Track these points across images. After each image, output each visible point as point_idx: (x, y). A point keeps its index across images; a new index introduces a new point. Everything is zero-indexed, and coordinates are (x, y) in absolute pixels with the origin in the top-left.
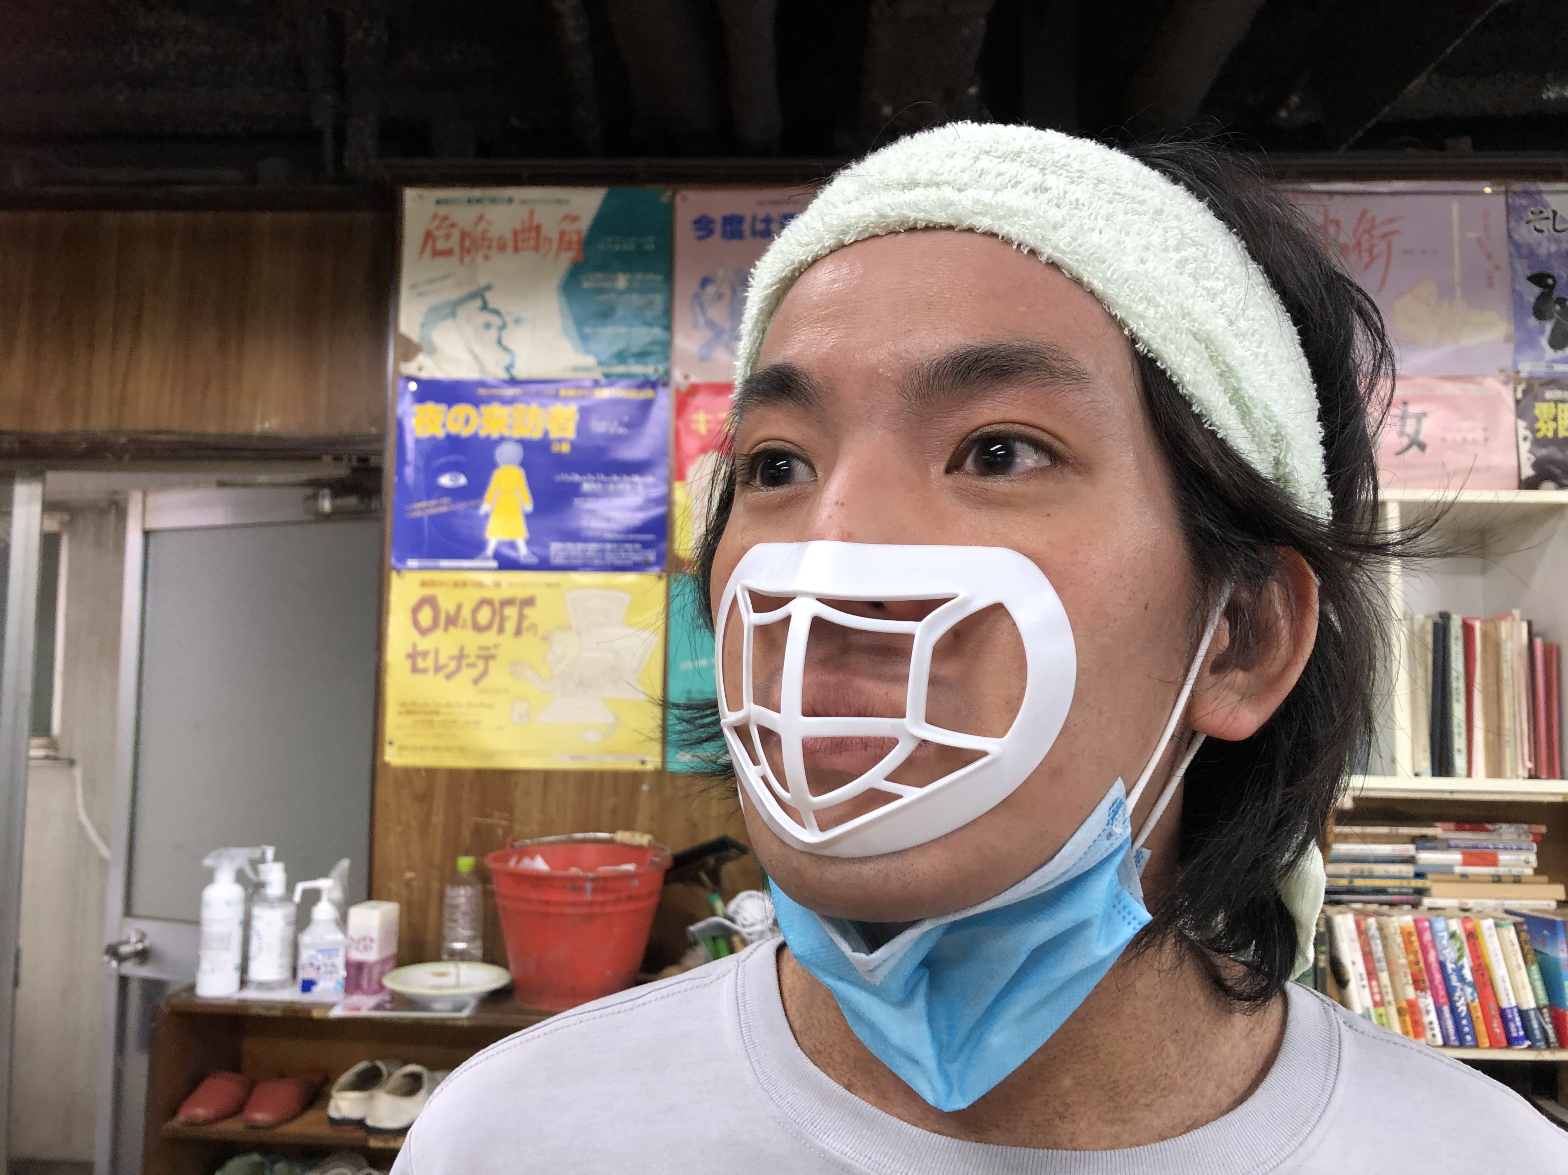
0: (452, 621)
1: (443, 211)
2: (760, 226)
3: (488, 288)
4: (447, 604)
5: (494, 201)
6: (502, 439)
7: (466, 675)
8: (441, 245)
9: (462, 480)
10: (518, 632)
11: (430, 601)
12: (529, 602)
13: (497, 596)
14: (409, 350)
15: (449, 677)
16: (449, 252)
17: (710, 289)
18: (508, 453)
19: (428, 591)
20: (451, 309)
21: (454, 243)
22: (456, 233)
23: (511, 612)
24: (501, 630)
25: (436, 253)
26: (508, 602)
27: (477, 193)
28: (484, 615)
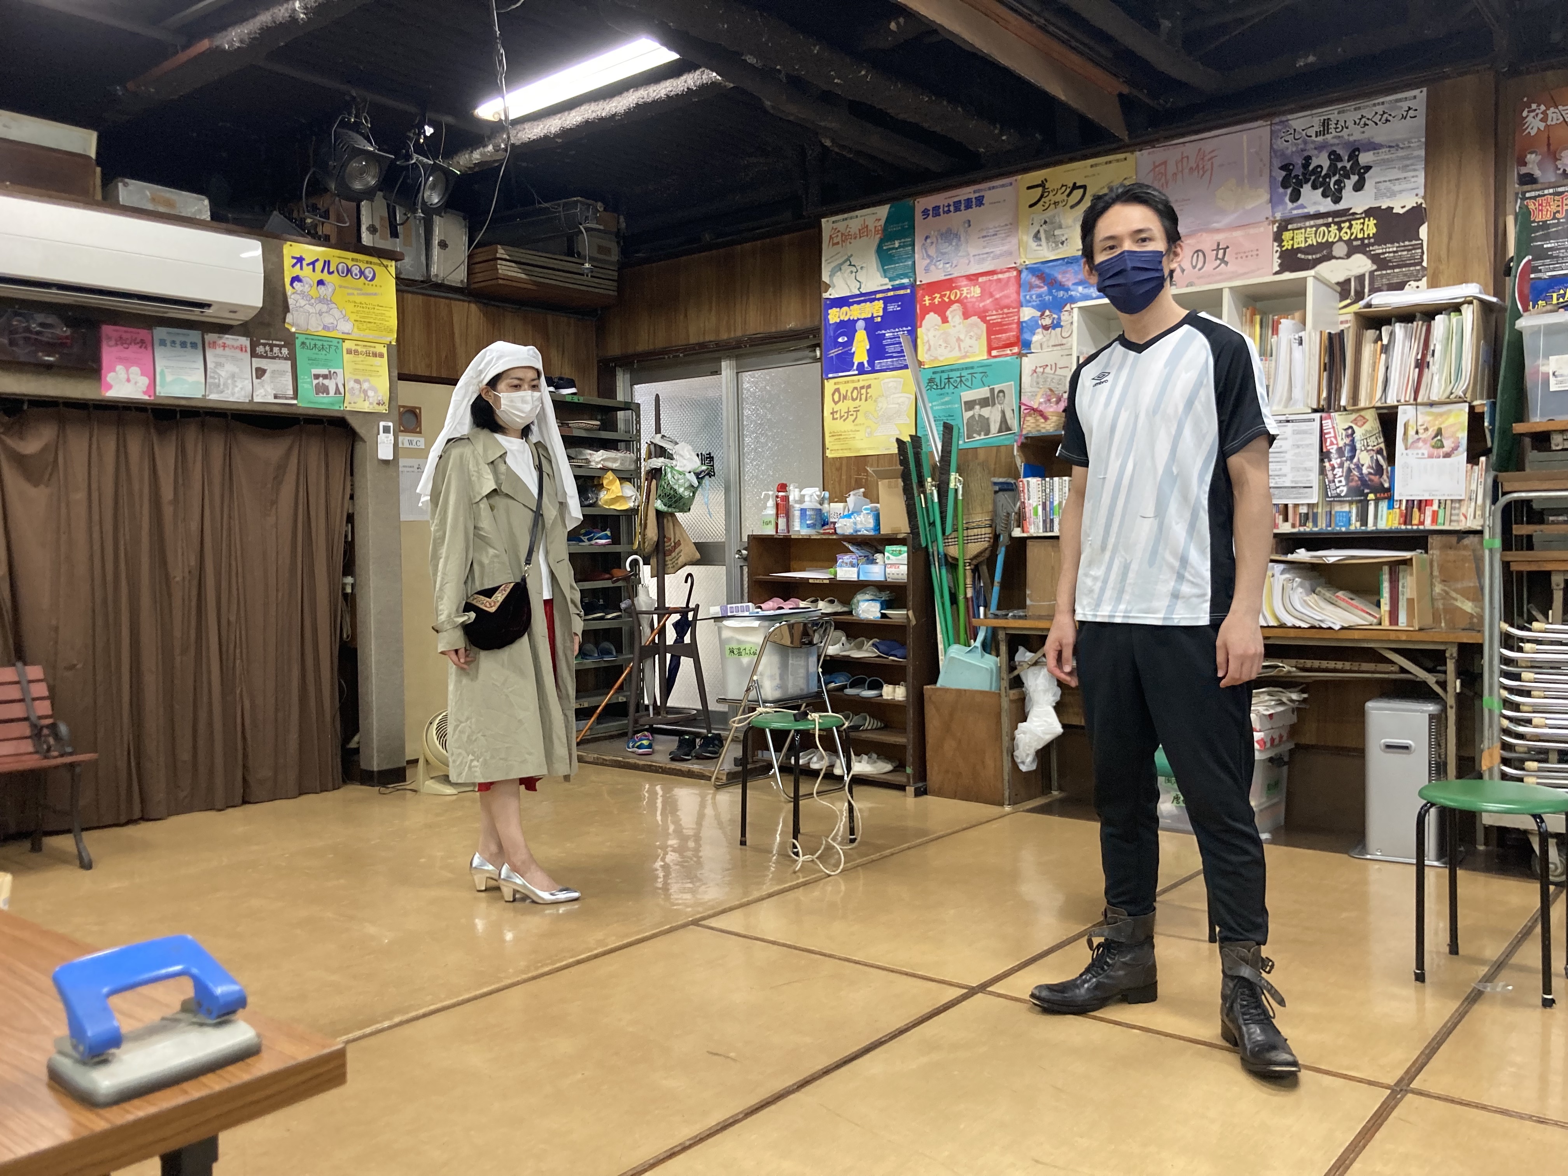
0: (845, 398)
1: (835, 225)
2: (946, 209)
3: (852, 255)
4: (843, 392)
5: (851, 218)
6: (858, 319)
7: (851, 418)
8: (835, 241)
9: (846, 339)
10: (866, 400)
11: (837, 390)
12: (869, 387)
13: (858, 385)
14: (828, 287)
15: (844, 420)
16: (838, 243)
17: (929, 241)
18: (861, 324)
19: (837, 387)
20: (839, 268)
21: (839, 239)
22: (839, 234)
23: (863, 391)
24: (861, 400)
25: (834, 244)
26: (862, 388)
27: (846, 216)
28: (855, 394)
